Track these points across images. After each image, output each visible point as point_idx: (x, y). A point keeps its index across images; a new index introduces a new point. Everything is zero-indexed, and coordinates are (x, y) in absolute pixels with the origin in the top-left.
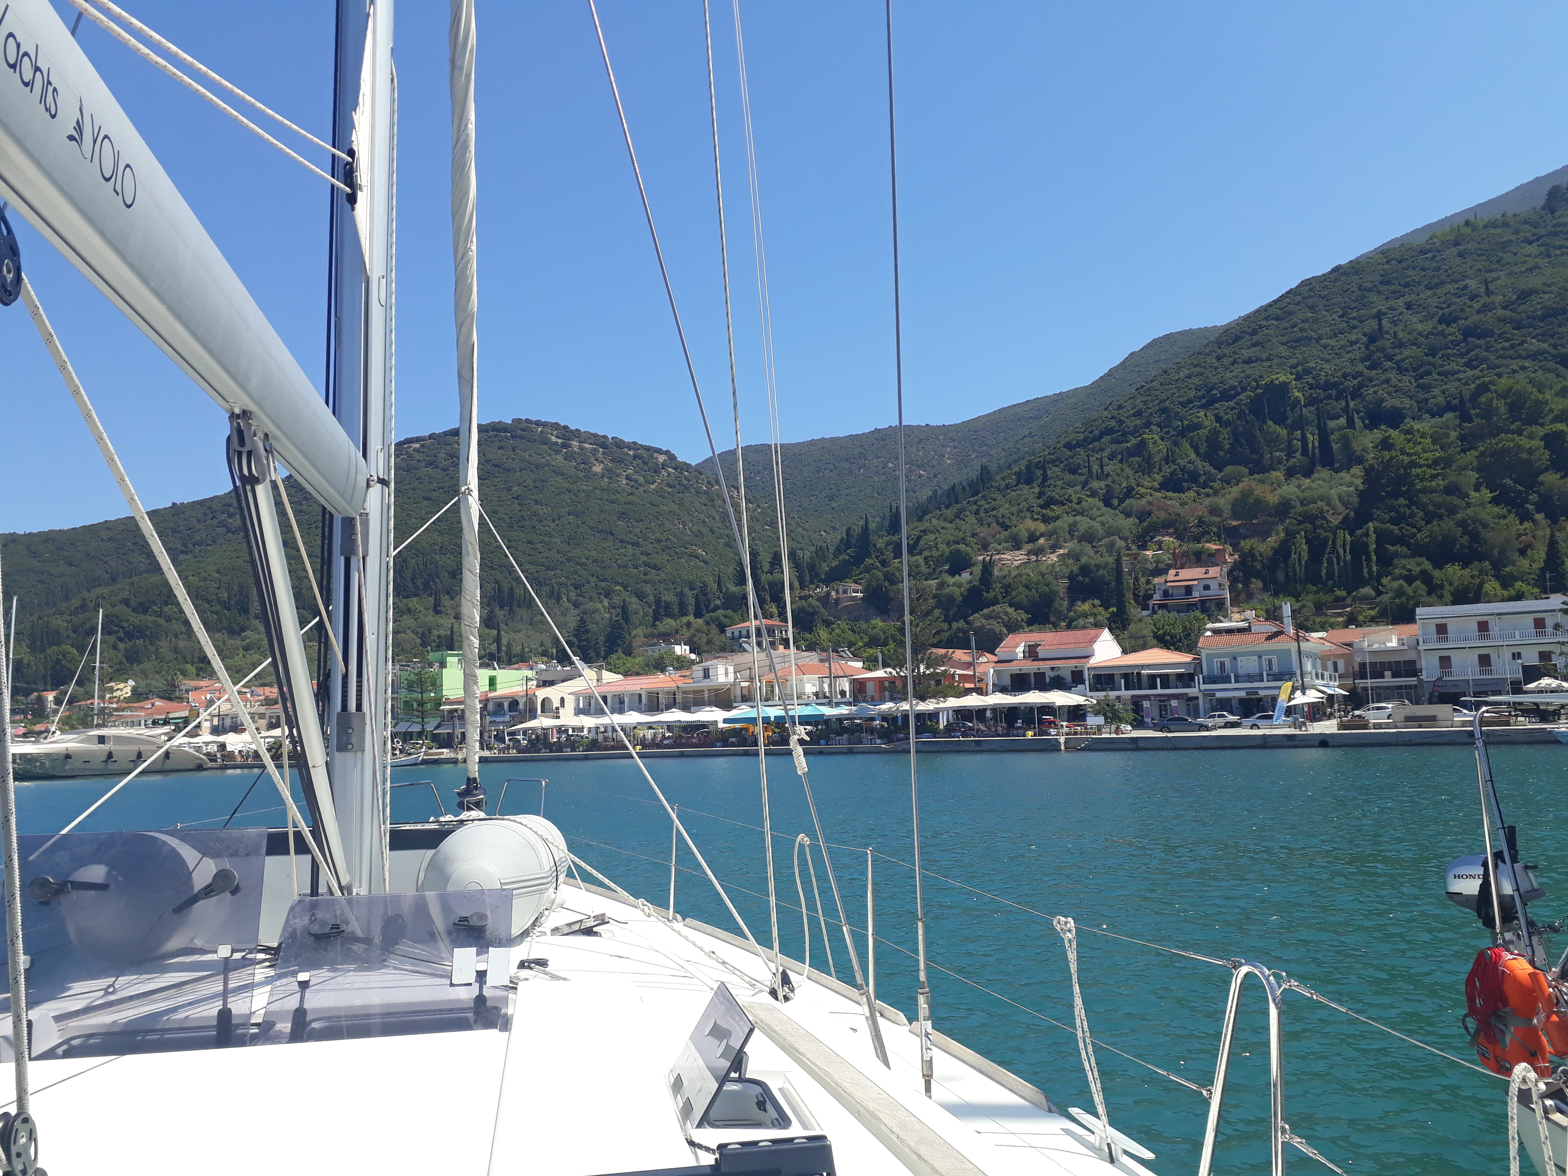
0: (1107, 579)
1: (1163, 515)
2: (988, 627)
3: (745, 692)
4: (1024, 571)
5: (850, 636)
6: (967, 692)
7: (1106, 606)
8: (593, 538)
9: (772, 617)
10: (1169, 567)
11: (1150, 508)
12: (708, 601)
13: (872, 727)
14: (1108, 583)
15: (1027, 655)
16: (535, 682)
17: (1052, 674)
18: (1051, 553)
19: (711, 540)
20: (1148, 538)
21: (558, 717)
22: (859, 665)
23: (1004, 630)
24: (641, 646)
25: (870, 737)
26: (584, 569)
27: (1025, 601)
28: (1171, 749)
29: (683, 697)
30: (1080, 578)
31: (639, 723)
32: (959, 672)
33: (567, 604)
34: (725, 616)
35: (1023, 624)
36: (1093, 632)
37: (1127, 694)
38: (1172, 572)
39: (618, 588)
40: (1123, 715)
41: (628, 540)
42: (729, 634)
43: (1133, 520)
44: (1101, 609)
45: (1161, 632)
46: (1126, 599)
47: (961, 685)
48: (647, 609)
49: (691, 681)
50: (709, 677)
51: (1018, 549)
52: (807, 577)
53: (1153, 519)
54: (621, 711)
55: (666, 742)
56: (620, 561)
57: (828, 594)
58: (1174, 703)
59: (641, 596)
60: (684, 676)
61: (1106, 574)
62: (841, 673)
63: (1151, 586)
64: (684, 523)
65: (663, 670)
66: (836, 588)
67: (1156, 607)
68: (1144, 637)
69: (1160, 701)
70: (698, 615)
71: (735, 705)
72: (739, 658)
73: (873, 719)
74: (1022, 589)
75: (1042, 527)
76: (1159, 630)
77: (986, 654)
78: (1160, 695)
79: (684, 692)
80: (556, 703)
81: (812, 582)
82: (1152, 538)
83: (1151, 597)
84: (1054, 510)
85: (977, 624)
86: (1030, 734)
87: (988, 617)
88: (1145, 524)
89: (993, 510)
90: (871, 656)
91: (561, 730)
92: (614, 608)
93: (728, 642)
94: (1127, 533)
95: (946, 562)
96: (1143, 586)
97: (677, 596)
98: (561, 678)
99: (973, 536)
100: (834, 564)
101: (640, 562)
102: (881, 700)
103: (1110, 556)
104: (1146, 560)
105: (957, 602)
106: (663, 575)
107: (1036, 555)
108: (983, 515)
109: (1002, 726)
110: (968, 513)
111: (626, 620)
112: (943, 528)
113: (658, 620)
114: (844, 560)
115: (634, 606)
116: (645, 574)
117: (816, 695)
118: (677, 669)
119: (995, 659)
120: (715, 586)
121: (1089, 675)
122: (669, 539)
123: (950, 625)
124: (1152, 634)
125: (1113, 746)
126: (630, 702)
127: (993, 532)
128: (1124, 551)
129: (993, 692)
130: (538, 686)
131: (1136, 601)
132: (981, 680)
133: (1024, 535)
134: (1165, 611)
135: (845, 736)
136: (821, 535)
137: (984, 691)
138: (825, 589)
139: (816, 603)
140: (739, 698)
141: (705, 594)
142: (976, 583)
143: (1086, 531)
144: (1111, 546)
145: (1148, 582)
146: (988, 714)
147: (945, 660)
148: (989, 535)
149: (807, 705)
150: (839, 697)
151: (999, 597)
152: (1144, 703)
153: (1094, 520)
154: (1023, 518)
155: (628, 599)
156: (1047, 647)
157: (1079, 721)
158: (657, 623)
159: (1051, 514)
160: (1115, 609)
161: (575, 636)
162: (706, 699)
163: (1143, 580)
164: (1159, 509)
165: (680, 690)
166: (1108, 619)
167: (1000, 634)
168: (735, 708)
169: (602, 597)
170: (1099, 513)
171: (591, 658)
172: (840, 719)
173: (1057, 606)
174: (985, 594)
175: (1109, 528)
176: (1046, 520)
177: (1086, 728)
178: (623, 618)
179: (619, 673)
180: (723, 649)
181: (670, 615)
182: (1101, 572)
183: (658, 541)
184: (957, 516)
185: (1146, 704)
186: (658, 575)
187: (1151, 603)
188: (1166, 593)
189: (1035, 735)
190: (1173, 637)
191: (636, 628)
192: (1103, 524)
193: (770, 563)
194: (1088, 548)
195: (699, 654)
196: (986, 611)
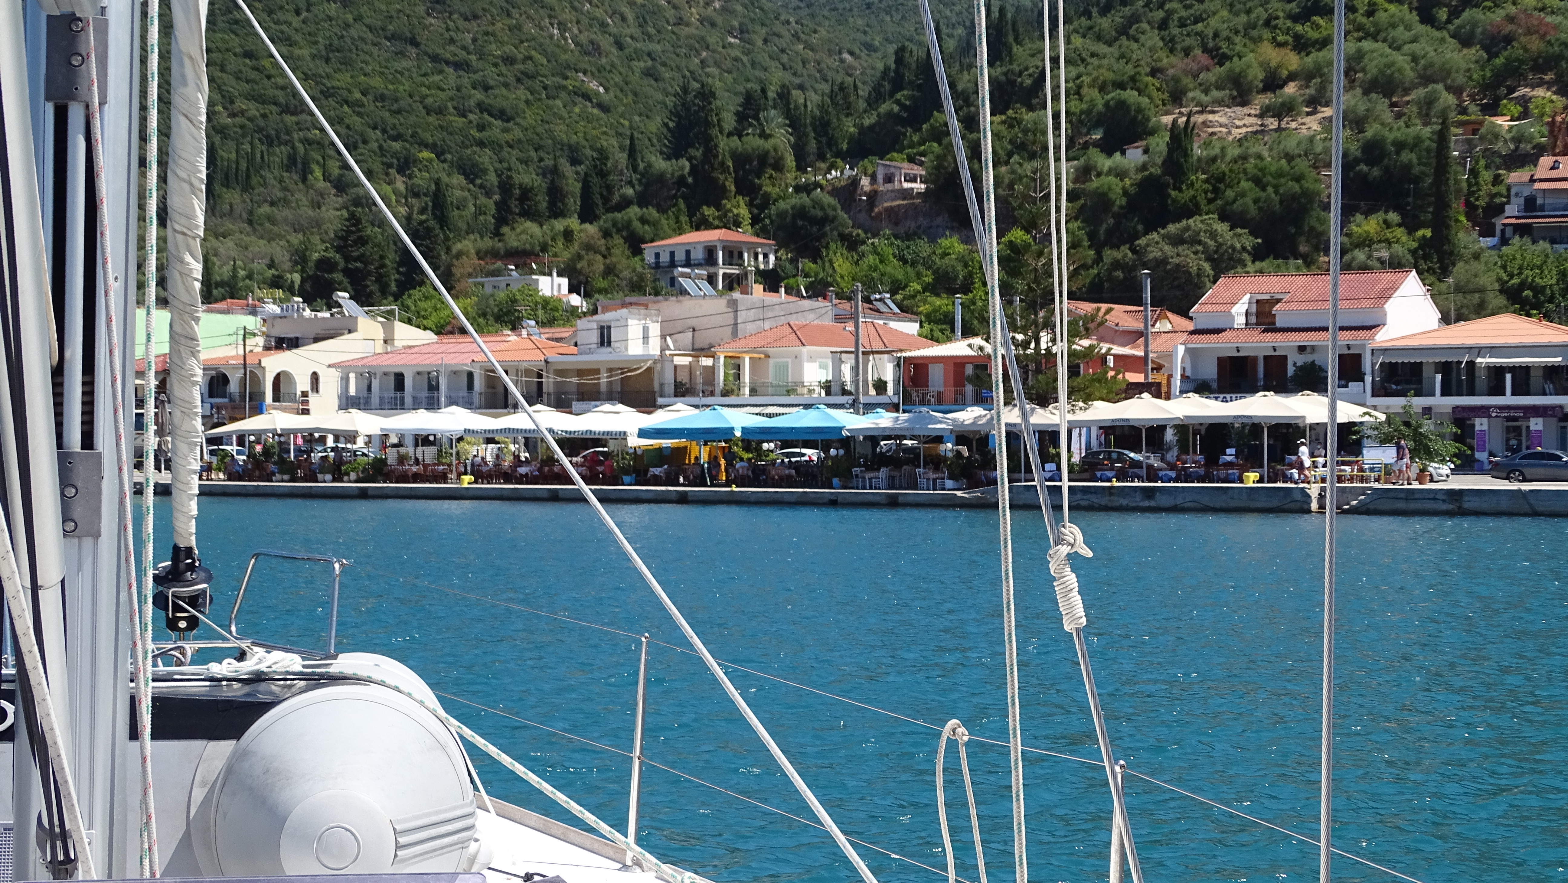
0: (1416, 170)
1: (1535, 45)
2: (1176, 260)
3: (683, 377)
4: (1252, 150)
5: (895, 269)
6: (1132, 391)
7: (1410, 225)
8: (375, 51)
9: (737, 224)
10: (1541, 150)
11: (1510, 28)
12: (609, 188)
13: (938, 456)
14: (1417, 180)
15: (1253, 319)
16: (260, 341)
17: (1301, 360)
18: (1308, 114)
19: (617, 61)
20: (1503, 91)
21: (306, 412)
22: (911, 328)
23: (1207, 266)
24: (470, 275)
25: (932, 475)
26: (359, 114)
27: (1253, 210)
28: (1526, 515)
29: (556, 383)
30: (1363, 167)
31: (467, 431)
32: (1118, 350)
33: (321, 184)
34: (643, 220)
35: (1245, 256)
36: (1387, 277)
37: (1445, 403)
38: (1546, 161)
39: (425, 154)
40: (1436, 445)
41: (448, 56)
42: (650, 258)
43: (1474, 53)
44: (1400, 232)
45: (1515, 281)
46: (1452, 213)
47: (1120, 376)
48: (483, 200)
49: (574, 350)
50: (609, 344)
51: (1243, 104)
52: (812, 145)
53: (1515, 51)
54: (432, 405)
55: (522, 470)
56: (429, 100)
57: (854, 182)
58: (1536, 424)
59: (471, 172)
60: (558, 340)
61: (1415, 161)
62: (878, 346)
63: (1502, 189)
64: (562, 27)
65: (515, 325)
66: (870, 170)
67: (1509, 231)
68: (1481, 290)
69: (1509, 419)
70: (587, 216)
71: (660, 401)
72: (673, 307)
73: (939, 439)
74: (1245, 185)
75: (1293, 61)
76: (1511, 276)
77: (1169, 314)
78: (1508, 408)
79: (560, 373)
80: (303, 384)
81: (822, 157)
82: (1512, 90)
83: (1499, 210)
84: (1318, 27)
85: (1154, 253)
86: (1251, 478)
87: (1177, 241)
88: (1499, 61)
89: (1196, 22)
90: (935, 311)
91: (313, 439)
92: (416, 195)
93: (648, 274)
94: (1460, 79)
95: (1096, 125)
96: (1486, 188)
97: (544, 175)
98: (312, 333)
99: (1154, 72)
100: (867, 122)
101: (472, 103)
102: (956, 402)
103: (1426, 124)
104: (1497, 136)
105: (1115, 209)
106: (518, 133)
107: (1279, 116)
108: (1176, 31)
109: (1194, 461)
110: (1145, 26)
111: (443, 220)
112: (1093, 55)
113: (507, 224)
114: (890, 114)
115: (458, 193)
116: (481, 128)
117: (827, 387)
118: (541, 324)
119: (1191, 326)
120: (622, 158)
121: (1373, 365)
122: (530, 58)
123: (1099, 254)
124: (1497, 286)
125: (1413, 506)
126: (449, 388)
127: (1194, 66)
128: (1454, 117)
129: (1181, 392)
130: (267, 348)
131: (1468, 216)
132: (1158, 368)
133: (1257, 74)
134: (1527, 240)
135: (883, 473)
136: (842, 61)
137: (1164, 389)
138: (848, 172)
139: (828, 199)
140: (670, 389)
141: (603, 174)
142: (1156, 171)
143: (1382, 72)
144: (1427, 105)
145: (1497, 180)
146: (1169, 435)
147: (1091, 326)
148: (1186, 72)
149: (807, 406)
150: (872, 392)
151: (1203, 202)
152: (1477, 421)
153: (1398, 49)
154: (1258, 40)
155: (445, 179)
156: (1294, 306)
157: (1350, 454)
158: (505, 229)
159: (1314, 35)
160: (1428, 233)
161: (338, 249)
162: (603, 388)
163: (1486, 176)
164: (1529, 32)
165: (552, 368)
166: (1413, 252)
167: (1199, 275)
168: (661, 407)
169: (392, 171)
170: (1408, 35)
171: (370, 294)
172: (873, 439)
173: (1314, 222)
174: (1173, 193)
175: (1425, 68)
176: (1301, 45)
177: (1361, 470)
178: (435, 217)
179: (425, 328)
180: (637, 287)
181: (529, 214)
182: (1406, 156)
183: (509, 60)
184: (1123, 31)
185: (1481, 424)
186: (506, 130)
187: (1500, 222)
188: (1530, 205)
189: (1261, 481)
190: (1538, 290)
191: (459, 237)
192: (1415, 59)
193: (737, 113)
194: (1381, 105)
195: (587, 295)
196: (1172, 228)
